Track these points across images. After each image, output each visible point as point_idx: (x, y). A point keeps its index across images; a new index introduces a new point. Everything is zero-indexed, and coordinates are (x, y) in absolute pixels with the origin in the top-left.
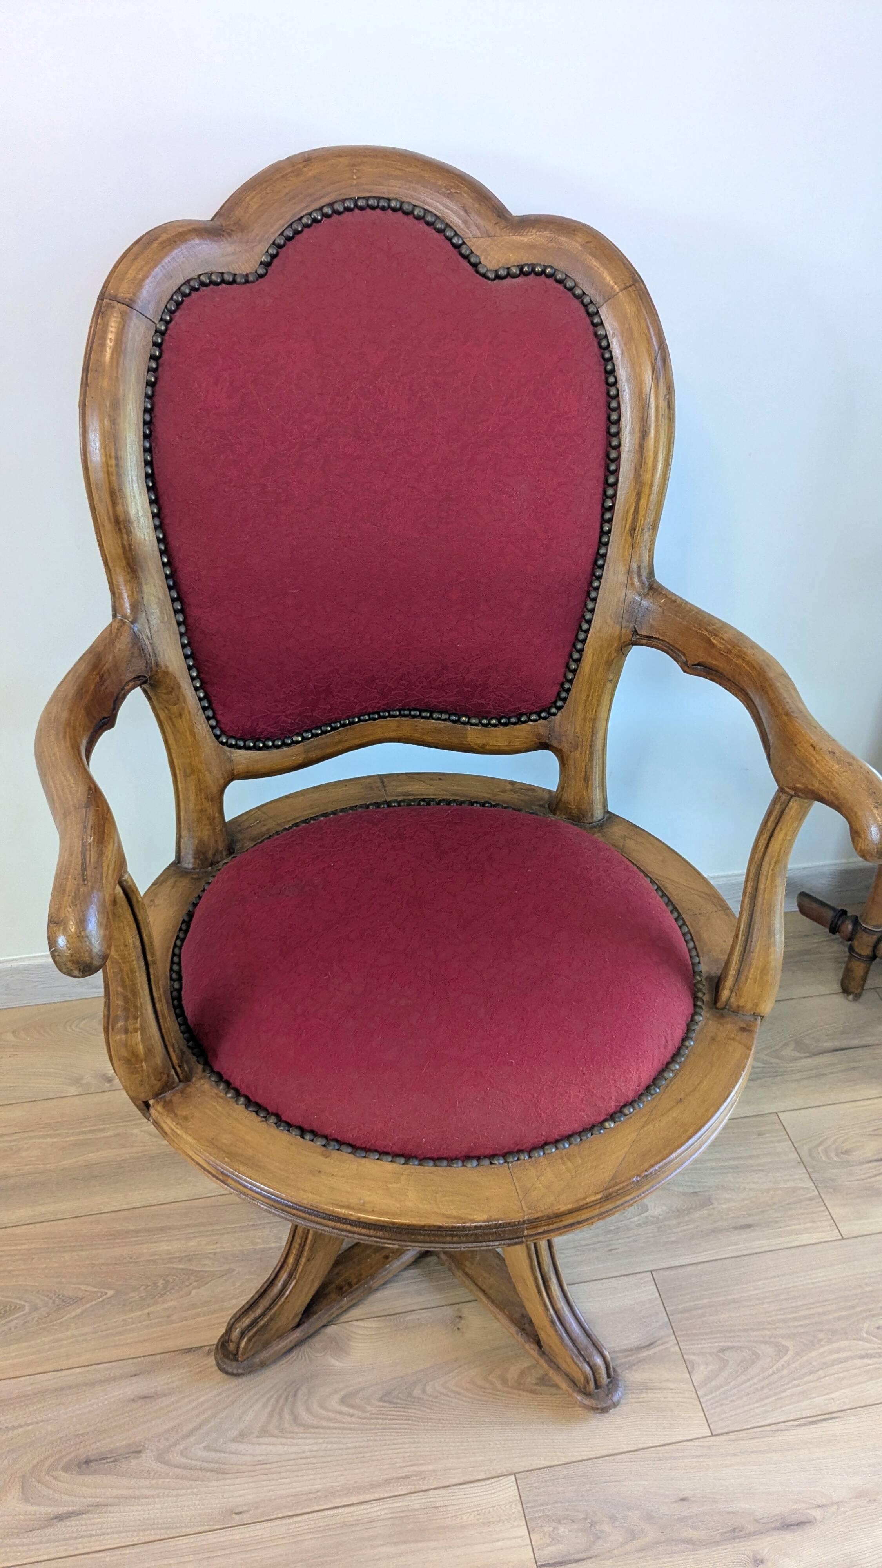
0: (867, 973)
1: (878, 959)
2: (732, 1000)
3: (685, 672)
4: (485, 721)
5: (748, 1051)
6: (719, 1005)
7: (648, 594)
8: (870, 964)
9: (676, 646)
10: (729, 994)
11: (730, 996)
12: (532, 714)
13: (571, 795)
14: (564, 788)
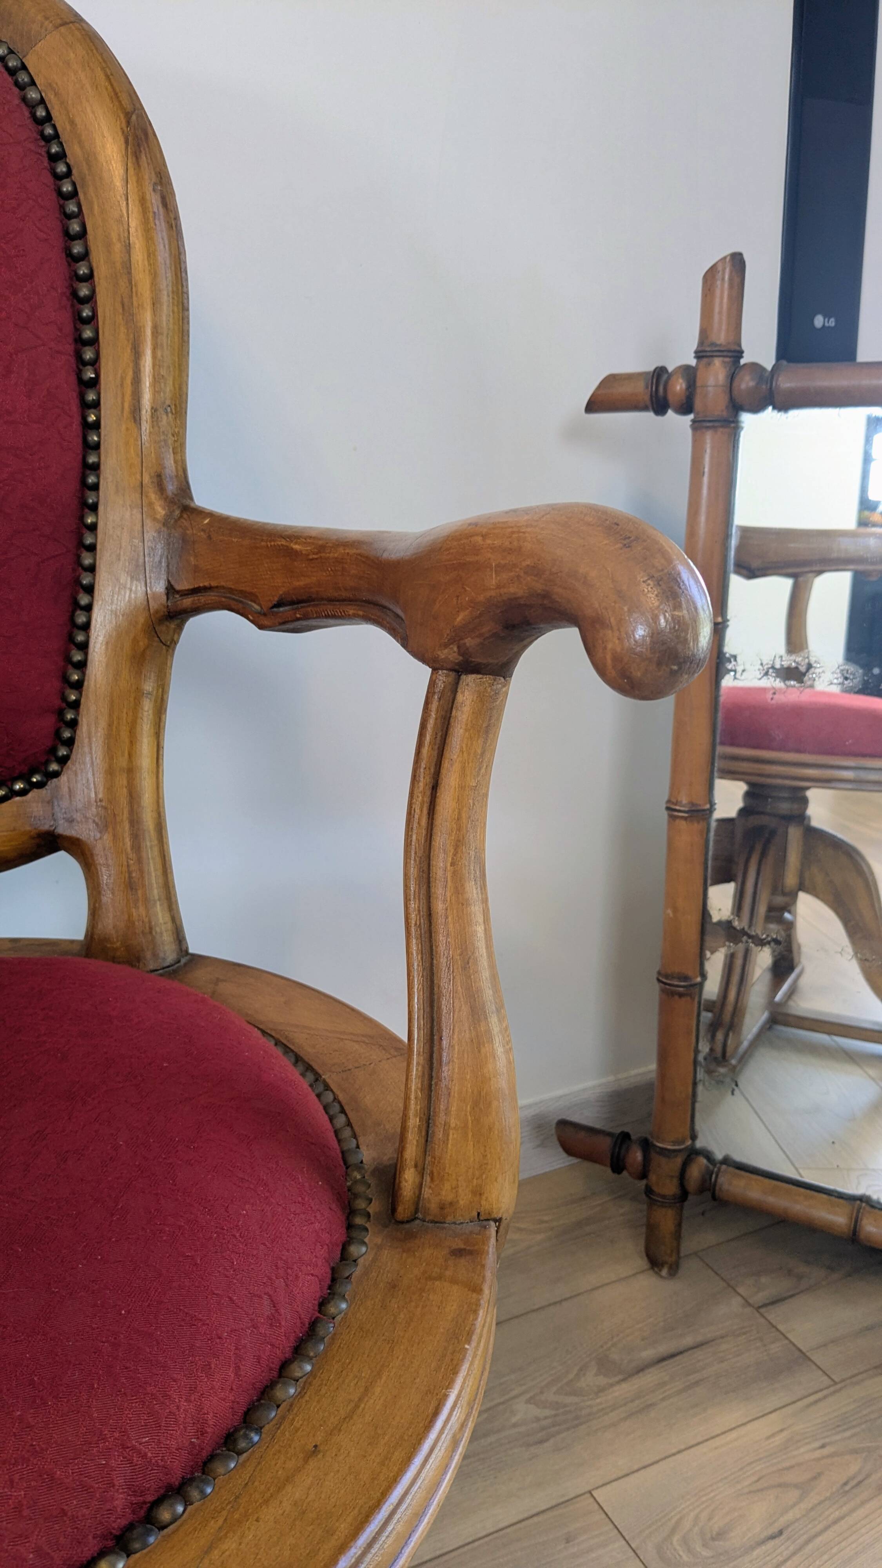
0: (679, 1225)
1: (690, 1197)
2: (427, 1192)
3: (261, 627)
5: (474, 1295)
6: (403, 1211)
7: (181, 517)
8: (681, 1209)
9: (242, 587)
10: (417, 1180)
11: (421, 1185)
12: (15, 780)
13: (110, 923)
14: (95, 912)
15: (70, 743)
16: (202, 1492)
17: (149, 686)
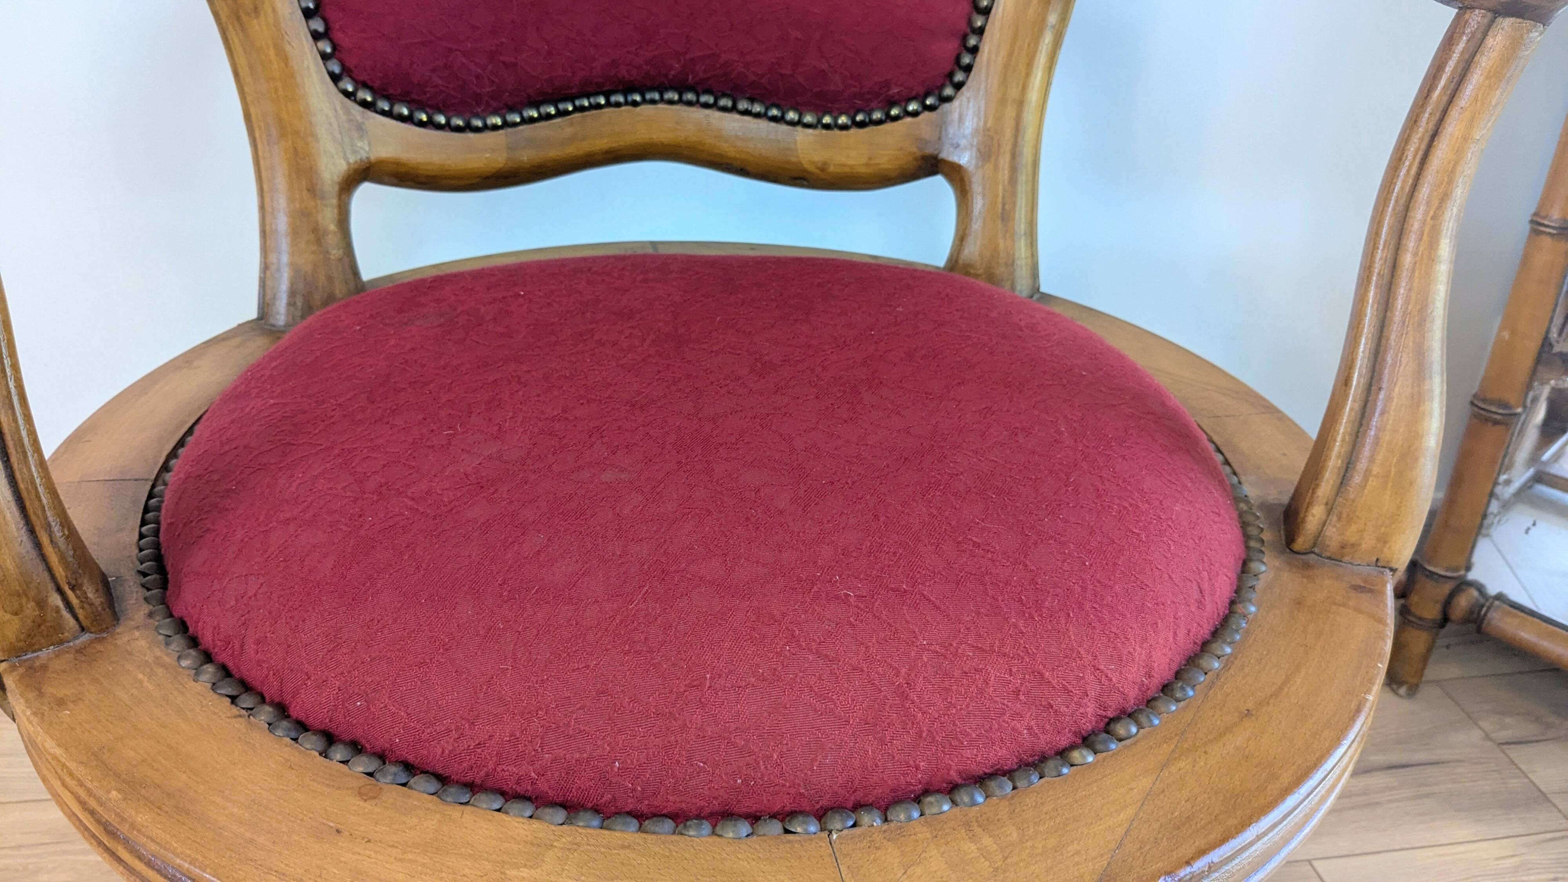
0: (1429, 650)
1: (1449, 627)
2: (1330, 530)
4: (827, 120)
5: (1381, 626)
6: (1300, 543)
8: (1437, 634)
10: (1324, 518)
11: (1324, 524)
12: (909, 100)
13: (972, 251)
14: (961, 238)
15: (968, 69)
16: (1151, 721)
17: (1052, 19)
